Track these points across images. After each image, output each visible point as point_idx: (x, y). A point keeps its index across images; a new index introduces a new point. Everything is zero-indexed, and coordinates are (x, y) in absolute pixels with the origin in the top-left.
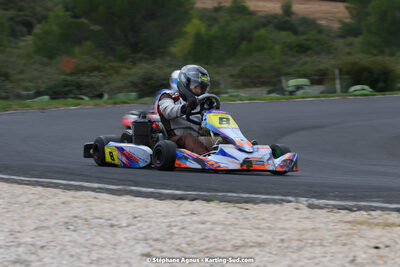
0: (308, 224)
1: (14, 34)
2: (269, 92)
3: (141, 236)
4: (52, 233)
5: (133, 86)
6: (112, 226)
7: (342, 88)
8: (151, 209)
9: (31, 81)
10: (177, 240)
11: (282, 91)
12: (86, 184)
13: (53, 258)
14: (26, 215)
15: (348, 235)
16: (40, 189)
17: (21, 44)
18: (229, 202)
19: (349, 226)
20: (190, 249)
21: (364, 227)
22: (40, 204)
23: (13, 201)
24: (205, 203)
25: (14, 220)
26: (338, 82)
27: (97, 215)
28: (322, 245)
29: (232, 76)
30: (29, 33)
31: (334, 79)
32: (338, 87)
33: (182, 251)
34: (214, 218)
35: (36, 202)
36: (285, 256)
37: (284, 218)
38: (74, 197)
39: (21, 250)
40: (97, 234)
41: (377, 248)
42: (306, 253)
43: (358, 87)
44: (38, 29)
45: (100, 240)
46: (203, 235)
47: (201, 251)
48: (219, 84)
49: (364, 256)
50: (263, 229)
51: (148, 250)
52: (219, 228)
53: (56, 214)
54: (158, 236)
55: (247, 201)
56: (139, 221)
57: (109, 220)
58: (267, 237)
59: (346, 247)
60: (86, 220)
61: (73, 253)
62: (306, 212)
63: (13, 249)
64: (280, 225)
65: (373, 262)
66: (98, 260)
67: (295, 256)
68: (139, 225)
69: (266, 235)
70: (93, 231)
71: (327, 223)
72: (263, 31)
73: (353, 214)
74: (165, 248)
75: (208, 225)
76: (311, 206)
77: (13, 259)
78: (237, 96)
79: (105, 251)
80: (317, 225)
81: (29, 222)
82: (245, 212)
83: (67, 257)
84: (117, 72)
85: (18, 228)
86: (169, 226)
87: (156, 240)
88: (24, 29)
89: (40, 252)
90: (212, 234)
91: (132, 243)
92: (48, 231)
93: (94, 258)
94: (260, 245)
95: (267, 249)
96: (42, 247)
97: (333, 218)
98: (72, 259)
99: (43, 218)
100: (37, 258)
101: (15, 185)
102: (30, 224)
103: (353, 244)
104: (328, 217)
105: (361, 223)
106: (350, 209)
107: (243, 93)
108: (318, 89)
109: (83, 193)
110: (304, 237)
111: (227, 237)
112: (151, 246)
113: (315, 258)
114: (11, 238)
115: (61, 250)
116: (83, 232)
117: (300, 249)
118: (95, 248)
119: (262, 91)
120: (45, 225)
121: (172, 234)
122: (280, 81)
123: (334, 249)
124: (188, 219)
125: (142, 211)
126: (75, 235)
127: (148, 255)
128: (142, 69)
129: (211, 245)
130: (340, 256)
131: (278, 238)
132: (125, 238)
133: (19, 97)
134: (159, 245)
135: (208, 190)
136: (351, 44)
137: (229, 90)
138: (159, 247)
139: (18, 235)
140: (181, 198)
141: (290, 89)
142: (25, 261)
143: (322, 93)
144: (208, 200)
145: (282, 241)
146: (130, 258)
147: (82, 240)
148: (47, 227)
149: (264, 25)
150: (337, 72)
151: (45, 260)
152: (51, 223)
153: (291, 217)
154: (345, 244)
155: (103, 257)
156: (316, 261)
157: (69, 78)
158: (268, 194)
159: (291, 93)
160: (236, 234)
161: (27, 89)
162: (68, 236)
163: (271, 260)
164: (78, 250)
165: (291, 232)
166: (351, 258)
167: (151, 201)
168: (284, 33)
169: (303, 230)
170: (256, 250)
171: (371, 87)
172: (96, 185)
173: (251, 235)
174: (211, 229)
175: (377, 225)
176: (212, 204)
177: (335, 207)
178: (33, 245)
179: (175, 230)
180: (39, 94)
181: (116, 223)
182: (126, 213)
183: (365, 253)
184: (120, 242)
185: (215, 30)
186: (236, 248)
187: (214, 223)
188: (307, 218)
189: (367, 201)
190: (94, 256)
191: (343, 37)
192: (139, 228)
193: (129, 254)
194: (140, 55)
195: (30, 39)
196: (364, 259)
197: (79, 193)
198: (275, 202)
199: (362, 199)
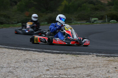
0: (96, 61)
1: (11, 5)
2: (86, 22)
3: (46, 65)
4: (20, 64)
5: (46, 20)
6: (38, 61)
7: (108, 21)
8: (50, 57)
9: (16, 19)
10: (57, 66)
11: (90, 22)
12: (31, 49)
13: (20, 71)
14: (12, 58)
15: (107, 64)
16: (17, 50)
17: (13, 8)
18: (73, 54)
19: (108, 61)
20: (61, 68)
21: (112, 62)
22: (17, 55)
23: (9, 54)
24: (66, 55)
25: (9, 60)
26: (107, 19)
27: (34, 58)
28: (99, 67)
29: (75, 17)
30: (16, 5)
31: (105, 18)
32: (107, 20)
33: (58, 69)
34: (68, 59)
35: (16, 54)
36: (88, 70)
37: (89, 59)
38: (27, 53)
39: (11, 68)
40: (33, 64)
41: (116, 68)
42: (95, 70)
43: (113, 21)
44: (18, 3)
45: (34, 66)
46: (65, 64)
47: (64, 69)
48: (72, 20)
49: (112, 70)
50: (82, 62)
51: (48, 68)
52: (69, 62)
53: (22, 58)
54: (51, 65)
55: (78, 54)
56: (46, 60)
57: (37, 60)
58: (83, 65)
59: (107, 68)
60: (30, 60)
61: (26, 69)
62: (96, 57)
63: (8, 68)
64: (87, 61)
65: (114, 72)
66: (33, 71)
67: (91, 70)
68: (46, 61)
69: (83, 64)
70: (32, 63)
71: (101, 61)
72: (85, 4)
73: (109, 58)
74: (53, 68)
75: (66, 61)
76: (97, 56)
77: (8, 71)
78: (77, 23)
79: (36, 69)
80: (98, 61)
81: (14, 60)
82: (77, 57)
83: (24, 71)
84: (42, 16)
85: (10, 62)
86: (55, 61)
87: (51, 66)
88: (14, 4)
89: (16, 69)
90: (67, 64)
91: (44, 66)
92: (19, 63)
93: (32, 71)
94: (81, 67)
95: (83, 68)
96: (17, 68)
97: (103, 59)
98: (26, 71)
99: (18, 59)
100: (16, 71)
101: (10, 49)
102: (14, 61)
103: (109, 67)
104: (102, 59)
105: (111, 61)
106: (108, 57)
107: (78, 22)
108: (100, 21)
109: (30, 52)
110: (94, 65)
111: (72, 65)
112: (49, 67)
113: (97, 71)
114: (8, 65)
115: (23, 68)
116: (29, 63)
117: (93, 68)
118: (33, 68)
119: (84, 22)
120: (18, 61)
121: (56, 64)
122: (90, 19)
123: (103, 68)
124: (60, 59)
125: (47, 57)
126: (27, 64)
127: (48, 70)
128: (49, 15)
129: (67, 67)
130: (105, 70)
131: (87, 65)
132: (42, 65)
133: (13, 23)
134: (51, 67)
135: (67, 51)
136: (111, 8)
137: (75, 22)
138: (51, 68)
139: (10, 64)
140: (59, 53)
141: (92, 21)
142: (12, 72)
143: (102, 22)
144: (67, 54)
145: (88, 66)
146: (43, 71)
147: (29, 66)
148: (19, 62)
149: (85, 2)
150: (106, 16)
151: (18, 71)
152: (20, 61)
153: (91, 59)
154: (106, 67)
155: (35, 71)
156: (98, 72)
157: (27, 18)
158: (84, 52)
159: (93, 22)
160: (74, 64)
161: (15, 21)
162: (24, 65)
163: (84, 71)
164: (28, 69)
165: (91, 63)
166: (108, 71)
167: (50, 54)
168: (91, 5)
169: (94, 63)
170: (80, 69)
171: (116, 21)
172: (34, 49)
173: (79, 64)
174: (67, 63)
175: (116, 61)
176: (68, 55)
177: (104, 56)
178: (14, 67)
179: (56, 63)
180: (18, 23)
181: (39, 61)
182: (42, 58)
183: (112, 69)
184: (40, 66)
185: (71, 4)
186: (74, 68)
187: (68, 61)
188: (96, 59)
189: (113, 54)
190: (32, 70)
191: (108, 6)
192: (46, 62)
193: (43, 70)
194: (48, 11)
195: (16, 6)
196: (112, 71)
197: (29, 52)
198: (86, 54)
199: (112, 54)
